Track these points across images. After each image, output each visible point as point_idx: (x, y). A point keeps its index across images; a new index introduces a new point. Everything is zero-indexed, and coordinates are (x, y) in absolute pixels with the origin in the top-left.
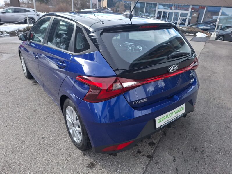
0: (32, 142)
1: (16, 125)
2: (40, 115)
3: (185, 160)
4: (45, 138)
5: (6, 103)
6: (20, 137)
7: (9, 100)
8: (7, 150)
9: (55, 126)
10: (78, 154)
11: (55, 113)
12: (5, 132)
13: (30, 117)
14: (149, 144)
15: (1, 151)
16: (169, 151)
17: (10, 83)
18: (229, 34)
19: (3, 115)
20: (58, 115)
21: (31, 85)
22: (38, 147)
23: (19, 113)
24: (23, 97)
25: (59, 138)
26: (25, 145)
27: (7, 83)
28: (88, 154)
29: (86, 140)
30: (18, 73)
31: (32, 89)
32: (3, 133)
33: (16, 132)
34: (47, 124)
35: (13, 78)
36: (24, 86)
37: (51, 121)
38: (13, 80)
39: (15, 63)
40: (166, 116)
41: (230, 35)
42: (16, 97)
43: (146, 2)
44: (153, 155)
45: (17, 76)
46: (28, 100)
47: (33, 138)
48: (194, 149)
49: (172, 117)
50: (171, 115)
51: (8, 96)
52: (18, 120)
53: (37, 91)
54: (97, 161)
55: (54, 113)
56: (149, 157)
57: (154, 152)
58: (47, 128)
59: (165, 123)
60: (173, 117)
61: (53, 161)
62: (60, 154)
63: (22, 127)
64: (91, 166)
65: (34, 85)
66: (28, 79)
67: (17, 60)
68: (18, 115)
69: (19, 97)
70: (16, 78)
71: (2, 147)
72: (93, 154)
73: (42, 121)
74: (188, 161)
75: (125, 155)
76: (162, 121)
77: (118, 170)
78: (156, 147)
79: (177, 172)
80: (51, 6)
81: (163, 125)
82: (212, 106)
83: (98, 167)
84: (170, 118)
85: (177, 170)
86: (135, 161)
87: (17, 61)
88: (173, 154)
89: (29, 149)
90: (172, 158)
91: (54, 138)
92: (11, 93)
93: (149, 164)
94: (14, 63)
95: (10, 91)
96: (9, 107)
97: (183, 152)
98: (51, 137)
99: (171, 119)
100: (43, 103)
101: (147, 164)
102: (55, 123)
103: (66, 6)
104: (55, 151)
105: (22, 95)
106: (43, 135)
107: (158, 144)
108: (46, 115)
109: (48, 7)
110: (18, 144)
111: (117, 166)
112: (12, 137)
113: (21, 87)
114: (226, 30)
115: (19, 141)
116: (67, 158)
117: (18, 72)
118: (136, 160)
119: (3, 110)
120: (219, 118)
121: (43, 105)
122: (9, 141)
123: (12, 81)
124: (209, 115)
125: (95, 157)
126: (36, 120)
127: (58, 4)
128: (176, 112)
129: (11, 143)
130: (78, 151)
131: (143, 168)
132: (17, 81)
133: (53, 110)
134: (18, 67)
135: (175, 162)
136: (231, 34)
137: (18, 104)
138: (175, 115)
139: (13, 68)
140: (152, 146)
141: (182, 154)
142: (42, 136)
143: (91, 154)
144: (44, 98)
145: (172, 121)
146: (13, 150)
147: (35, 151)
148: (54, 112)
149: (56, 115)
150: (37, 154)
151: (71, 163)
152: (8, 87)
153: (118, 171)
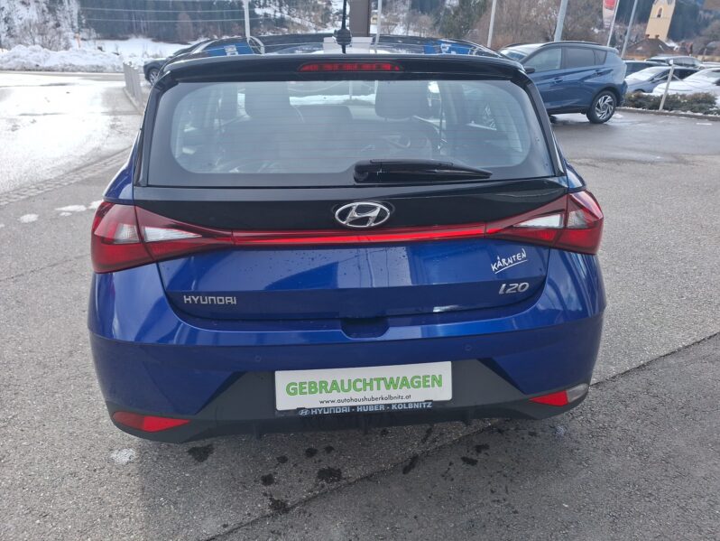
14: (322, 472)
16: (358, 519)
40: (334, 382)
49: (366, 394)
50: (360, 385)
56: (279, 505)
57: (306, 501)
59: (325, 405)
60: (373, 399)
75: (225, 469)
76: (311, 393)
77: (163, 496)
78: (332, 490)
81: (310, 410)
84: (354, 395)
86: (228, 497)
93: (253, 523)
99: (356, 400)
101: (246, 521)
107: (350, 484)
111: (172, 487)
118: (234, 496)
128: (391, 384)
131: (226, 526)
138: (384, 392)
140: (323, 482)
153: (162, 499)
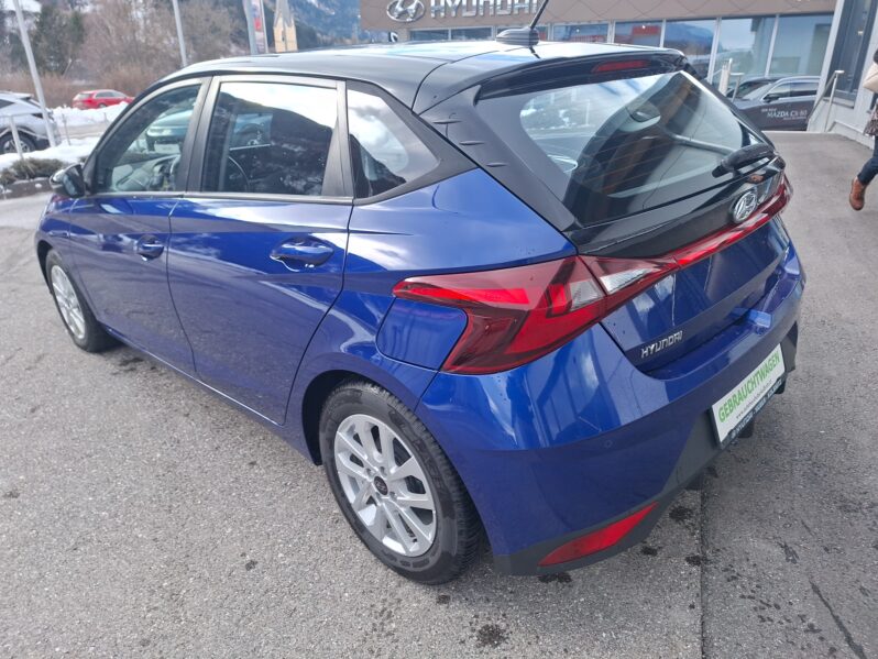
0: (210, 591)
1: (113, 535)
2: (198, 482)
3: (826, 549)
4: (259, 566)
5: (36, 458)
6: (149, 578)
7: (46, 443)
8: (119, 641)
9: (279, 511)
10: (419, 602)
11: (258, 462)
12: (77, 572)
13: (159, 496)
14: (672, 516)
15: (94, 651)
17: (20, 379)
18: (761, 108)
19: (42, 506)
20: (275, 468)
21: (115, 374)
22: (242, 606)
23: (109, 489)
24: (99, 425)
25: (315, 556)
26: (187, 607)
27: (8, 383)
28: (455, 595)
29: (460, 533)
30: (39, 339)
31: (123, 388)
32: (71, 577)
33: (123, 561)
34: (242, 512)
35: (27, 361)
36: (84, 383)
37: (254, 498)
38: (29, 369)
39: (10, 301)
40: (739, 392)
41: (763, 110)
42: (67, 428)
43: (450, 29)
44: (705, 554)
45: (41, 351)
46: (127, 435)
47: (207, 575)
48: (839, 504)
49: (755, 393)
50: (750, 387)
51: (33, 431)
52: (116, 515)
53: (149, 395)
54: (504, 615)
55: (253, 464)
56: (694, 560)
57: (703, 543)
58: (248, 527)
61: (328, 649)
62: (345, 614)
63: (142, 541)
64: (491, 636)
65: (126, 371)
66: (92, 355)
67: (13, 291)
68: (105, 496)
69: (83, 427)
70: (40, 358)
71: (93, 635)
72: (476, 590)
73: (218, 500)
74: (839, 552)
75: (601, 571)
76: (731, 411)
77: (599, 632)
78: (702, 521)
79: (820, 596)
80: (81, 79)
81: (736, 426)
82: (825, 348)
83: (516, 637)
84: (750, 397)
85: (816, 589)
86: (648, 587)
87: (20, 295)
88: (774, 538)
89: (208, 620)
90: (777, 552)
91: (295, 558)
92: (42, 418)
93: (704, 588)
94: (10, 304)
95: (33, 411)
96: (55, 472)
97: (807, 522)
98: (281, 555)
99: (752, 402)
100: (191, 433)
101: (698, 590)
102: (275, 501)
103: (143, 73)
104: (319, 607)
105: (93, 418)
106: (244, 555)
107: (703, 510)
108: (224, 475)
109: (67, 84)
110: (155, 608)
111: (592, 618)
112: (117, 584)
113: (73, 387)
114: (746, 97)
115: (154, 598)
116: (382, 624)
117: (39, 335)
118: (651, 581)
119: (33, 487)
120: (870, 382)
121: (195, 444)
122: (110, 605)
123: (28, 372)
124: (830, 380)
125: (488, 600)
126: (189, 502)
127: (108, 69)
128: (763, 376)
129: (121, 610)
130: (414, 591)
131: (692, 607)
132: (48, 369)
133: (244, 455)
134: (31, 315)
135: (794, 561)
136: (764, 107)
137: (90, 456)
138: (761, 385)
139: (12, 322)
140: (687, 521)
141: (804, 529)
142: (241, 560)
143: (470, 593)
144: (187, 415)
145: (757, 410)
146: (145, 637)
147: (237, 625)
148: (252, 460)
149: (263, 471)
150: (252, 634)
151: (406, 641)
152: (20, 395)
153: (604, 635)
